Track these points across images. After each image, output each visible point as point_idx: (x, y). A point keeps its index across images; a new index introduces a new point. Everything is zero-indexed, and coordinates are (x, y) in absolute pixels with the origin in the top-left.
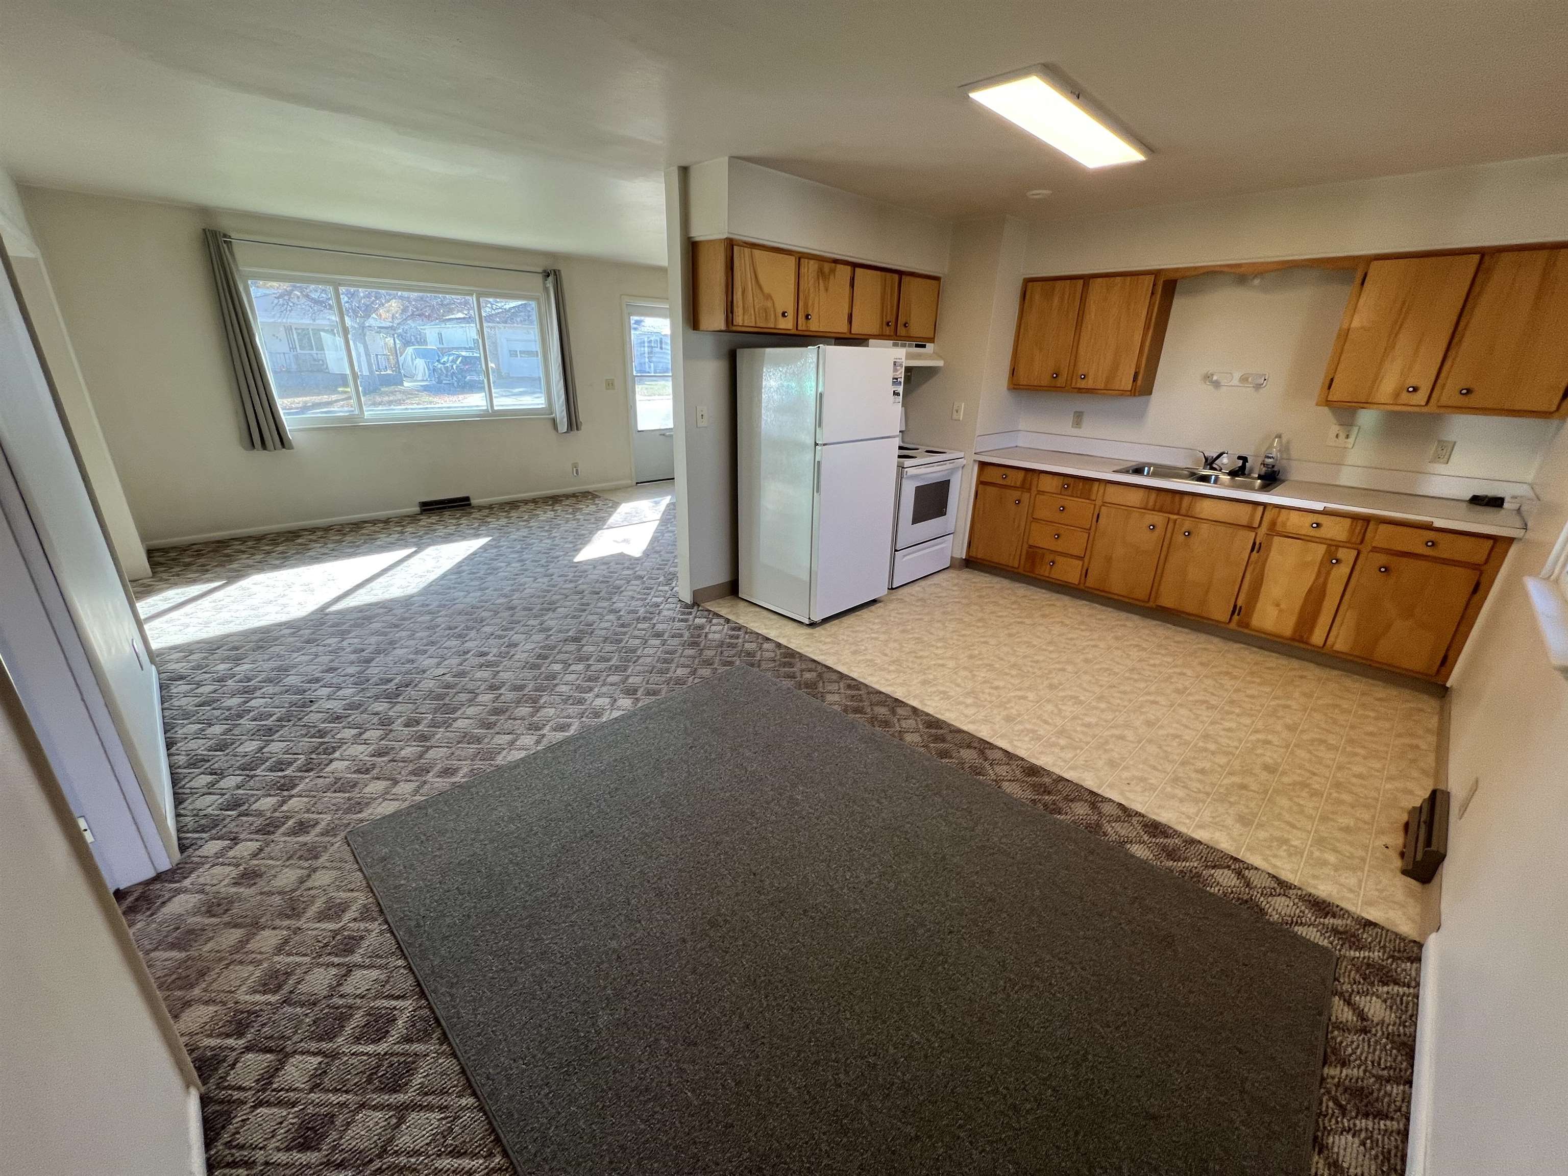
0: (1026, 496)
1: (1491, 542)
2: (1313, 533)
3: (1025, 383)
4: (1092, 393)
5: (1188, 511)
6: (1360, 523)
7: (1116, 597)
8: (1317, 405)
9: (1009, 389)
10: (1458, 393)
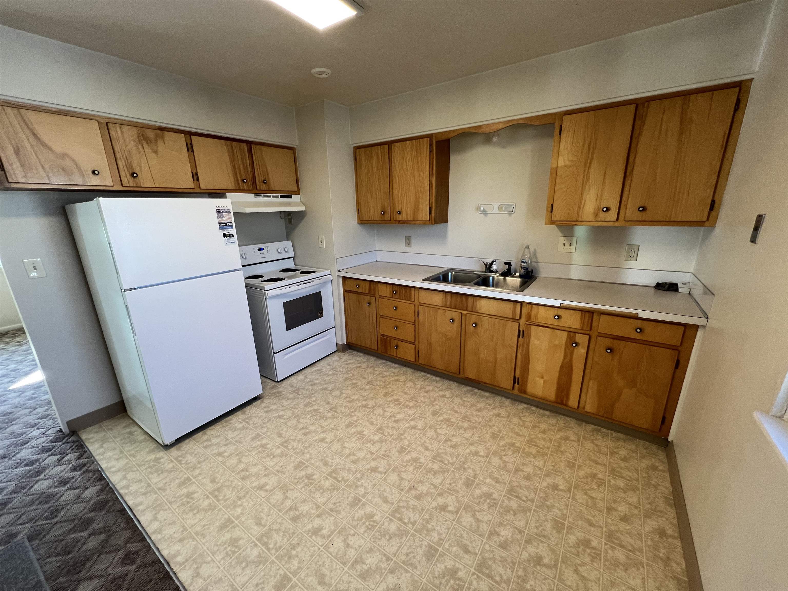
0: (373, 299)
1: (682, 328)
2: (556, 323)
3: (367, 219)
4: (407, 224)
5: (472, 308)
6: (587, 314)
7: (439, 371)
8: (546, 224)
9: (359, 224)
10: (637, 212)
